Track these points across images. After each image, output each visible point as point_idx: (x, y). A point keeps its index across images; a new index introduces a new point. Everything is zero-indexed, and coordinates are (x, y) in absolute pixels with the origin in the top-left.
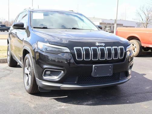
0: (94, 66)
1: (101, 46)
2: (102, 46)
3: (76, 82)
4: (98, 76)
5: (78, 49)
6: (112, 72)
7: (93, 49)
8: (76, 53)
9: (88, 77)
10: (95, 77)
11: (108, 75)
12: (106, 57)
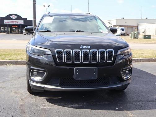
0: (75, 68)
1: (85, 49)
2: (87, 49)
3: (58, 84)
4: (80, 79)
5: (59, 52)
6: (97, 76)
7: (75, 51)
8: (57, 55)
9: (71, 79)
10: (76, 80)
11: (92, 78)
12: (90, 60)
